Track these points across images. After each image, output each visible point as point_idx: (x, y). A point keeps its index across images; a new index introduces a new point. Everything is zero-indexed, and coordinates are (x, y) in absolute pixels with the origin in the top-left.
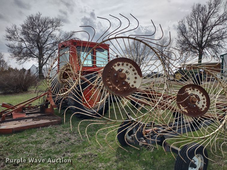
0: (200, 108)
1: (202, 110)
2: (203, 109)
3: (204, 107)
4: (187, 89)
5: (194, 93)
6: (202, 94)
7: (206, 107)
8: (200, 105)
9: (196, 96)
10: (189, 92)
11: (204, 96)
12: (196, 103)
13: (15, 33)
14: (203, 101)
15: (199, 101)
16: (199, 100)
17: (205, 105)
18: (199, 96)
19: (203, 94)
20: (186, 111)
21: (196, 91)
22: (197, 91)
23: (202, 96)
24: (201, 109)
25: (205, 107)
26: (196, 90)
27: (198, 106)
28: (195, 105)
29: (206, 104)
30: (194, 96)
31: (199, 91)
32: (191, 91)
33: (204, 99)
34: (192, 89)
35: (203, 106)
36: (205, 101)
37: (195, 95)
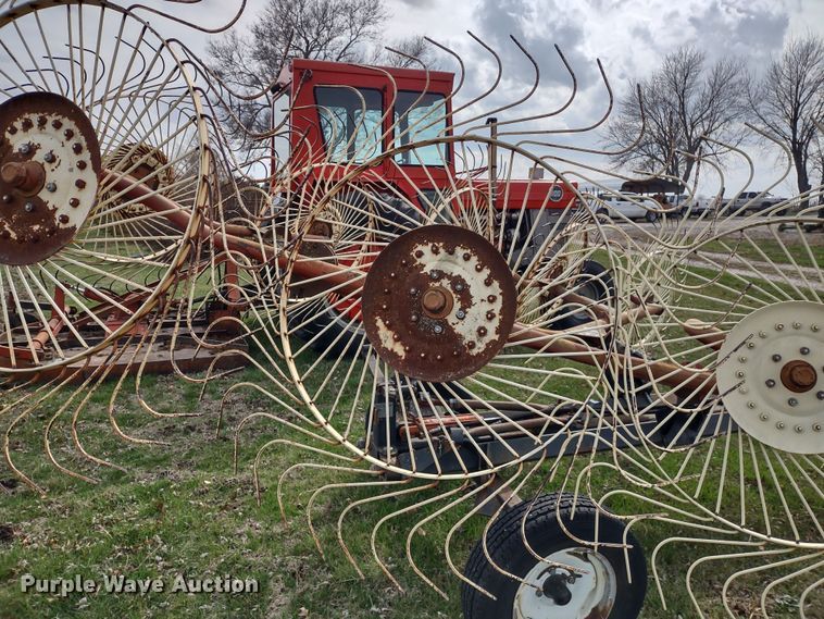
0: (465, 342)
1: (474, 352)
2: (478, 345)
3: (487, 339)
4: (420, 248)
5: (448, 268)
6: (486, 272)
7: (496, 337)
8: (466, 329)
9: (457, 281)
10: (429, 260)
11: (496, 284)
12: (451, 319)
13: (235, 56)
14: (487, 307)
15: (463, 309)
16: (466, 300)
17: (492, 327)
18: (468, 282)
19: (489, 276)
20: (400, 350)
21: (460, 260)
22: (467, 258)
23: (488, 283)
24: (472, 345)
25: (492, 336)
26: (460, 252)
27: (458, 329)
28: (444, 324)
29: (496, 322)
30: (445, 283)
31: (474, 260)
32: (439, 256)
33: (492, 299)
34: (442, 251)
35: (482, 332)
36: (497, 307)
37: (449, 277)
